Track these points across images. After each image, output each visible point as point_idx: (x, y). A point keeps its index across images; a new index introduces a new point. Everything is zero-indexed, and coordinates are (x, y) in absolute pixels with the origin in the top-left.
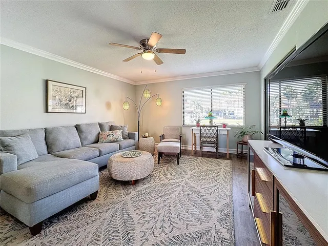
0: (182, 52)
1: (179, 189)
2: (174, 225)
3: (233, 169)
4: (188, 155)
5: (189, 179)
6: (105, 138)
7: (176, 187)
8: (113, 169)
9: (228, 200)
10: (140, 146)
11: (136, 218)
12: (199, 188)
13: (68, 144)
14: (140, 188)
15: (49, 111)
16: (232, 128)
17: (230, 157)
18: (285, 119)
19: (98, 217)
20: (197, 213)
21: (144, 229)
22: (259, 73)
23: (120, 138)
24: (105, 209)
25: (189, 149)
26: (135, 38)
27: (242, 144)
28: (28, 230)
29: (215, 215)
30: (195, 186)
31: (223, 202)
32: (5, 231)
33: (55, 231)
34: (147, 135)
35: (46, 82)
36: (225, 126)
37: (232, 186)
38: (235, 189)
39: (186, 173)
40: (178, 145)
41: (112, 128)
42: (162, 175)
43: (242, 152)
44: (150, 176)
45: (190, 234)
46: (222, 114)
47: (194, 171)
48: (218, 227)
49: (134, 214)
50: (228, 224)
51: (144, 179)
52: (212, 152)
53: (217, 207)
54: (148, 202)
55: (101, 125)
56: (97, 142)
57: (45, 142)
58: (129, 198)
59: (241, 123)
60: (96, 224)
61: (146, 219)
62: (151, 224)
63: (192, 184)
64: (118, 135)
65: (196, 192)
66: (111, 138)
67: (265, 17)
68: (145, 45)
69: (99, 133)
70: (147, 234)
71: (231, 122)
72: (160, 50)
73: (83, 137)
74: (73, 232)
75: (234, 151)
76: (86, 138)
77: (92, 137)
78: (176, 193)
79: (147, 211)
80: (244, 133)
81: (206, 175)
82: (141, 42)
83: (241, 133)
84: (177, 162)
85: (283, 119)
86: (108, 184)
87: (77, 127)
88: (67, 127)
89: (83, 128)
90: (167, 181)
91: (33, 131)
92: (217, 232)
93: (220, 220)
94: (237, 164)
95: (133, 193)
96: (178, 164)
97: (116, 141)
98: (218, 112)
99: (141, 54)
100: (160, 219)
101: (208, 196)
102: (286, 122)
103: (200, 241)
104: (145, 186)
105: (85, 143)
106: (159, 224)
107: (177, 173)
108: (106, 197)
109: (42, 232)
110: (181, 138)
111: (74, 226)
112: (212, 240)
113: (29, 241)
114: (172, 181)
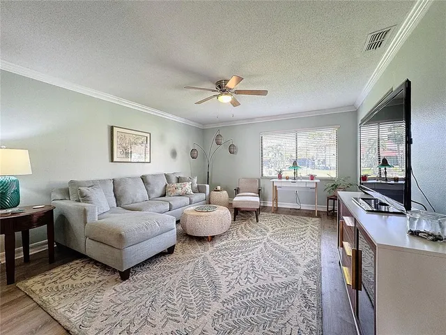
0: (264, 93)
1: (262, 246)
2: (259, 276)
3: (323, 227)
4: (268, 212)
5: (271, 236)
6: (173, 191)
7: (258, 243)
8: (188, 224)
9: (316, 257)
10: (211, 200)
11: (219, 271)
12: (283, 245)
13: (136, 196)
14: (218, 244)
15: (115, 160)
16: (322, 180)
17: (319, 215)
18: (385, 169)
19: (180, 268)
20: (282, 267)
21: (228, 279)
22: (356, 113)
23: (190, 191)
24: (184, 262)
25: (268, 205)
26: (210, 80)
27: (334, 199)
28: (117, 275)
29: (301, 270)
30: (279, 243)
31: (309, 259)
32: (96, 276)
33: (142, 277)
34: (219, 188)
35: (112, 128)
36: (312, 177)
37: (320, 244)
38: (323, 247)
39: (268, 231)
40: (257, 199)
41: (179, 180)
42: (240, 233)
43: (334, 210)
44: (227, 233)
45: (276, 284)
46: (310, 163)
47: (277, 229)
48: (305, 279)
49: (216, 267)
50: (316, 277)
51: (220, 235)
52: (297, 209)
53: (303, 263)
54: (229, 257)
55: (167, 176)
56: (164, 195)
57: (113, 195)
58: (208, 253)
59: (333, 174)
60: (180, 274)
61: (229, 271)
62: (235, 275)
63: (275, 242)
64: (188, 187)
65: (280, 249)
66: (180, 191)
67: (358, 56)
68: (221, 87)
69: (166, 185)
70: (232, 284)
71: (321, 174)
72: (238, 92)
73: (149, 189)
74: (160, 279)
75: (323, 208)
76: (153, 191)
77: (159, 191)
78: (258, 250)
79: (229, 264)
80: (336, 186)
81: (291, 233)
82: (217, 84)
83: (332, 186)
84: (255, 220)
85: (383, 168)
86: (183, 240)
87: (143, 178)
88: (133, 178)
89: (150, 180)
90: (246, 239)
91: (103, 182)
92: (303, 283)
93: (306, 274)
94: (328, 222)
95: (211, 249)
96: (257, 221)
97: (185, 194)
98: (304, 162)
99: (217, 96)
100: (244, 272)
101: (293, 253)
102: (386, 173)
103: (286, 289)
104: (223, 243)
105: (153, 196)
106: (243, 276)
107: (257, 230)
108: (183, 252)
109: (130, 278)
110: (259, 192)
111: (158, 274)
112: (299, 289)
113: (121, 284)
114: (253, 238)
